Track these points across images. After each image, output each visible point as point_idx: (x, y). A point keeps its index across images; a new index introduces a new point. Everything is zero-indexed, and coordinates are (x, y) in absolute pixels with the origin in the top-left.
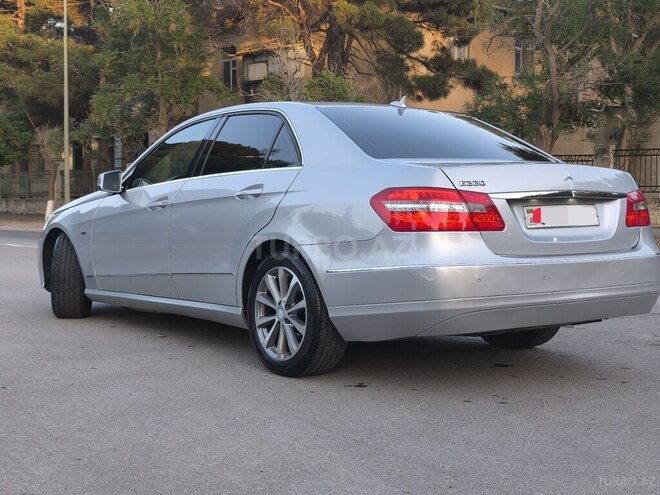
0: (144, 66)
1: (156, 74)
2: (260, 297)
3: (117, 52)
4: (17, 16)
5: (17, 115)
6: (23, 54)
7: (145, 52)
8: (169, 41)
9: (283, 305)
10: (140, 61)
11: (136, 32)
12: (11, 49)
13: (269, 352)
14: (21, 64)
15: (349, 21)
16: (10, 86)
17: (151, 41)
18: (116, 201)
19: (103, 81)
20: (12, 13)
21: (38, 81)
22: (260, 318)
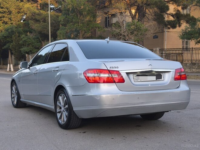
0: (74, 20)
1: (78, 23)
2: (58, 104)
3: (65, 16)
4: (38, 4)
5: (36, 37)
6: (37, 17)
7: (74, 16)
8: (82, 12)
9: (63, 106)
10: (73, 19)
11: (71, 9)
12: (34, 16)
13: (60, 121)
14: (37, 21)
15: (142, 3)
16: (33, 28)
17: (76, 12)
18: (27, 71)
19: (61, 26)
20: (36, 3)
21: (42, 26)
22: (58, 110)
